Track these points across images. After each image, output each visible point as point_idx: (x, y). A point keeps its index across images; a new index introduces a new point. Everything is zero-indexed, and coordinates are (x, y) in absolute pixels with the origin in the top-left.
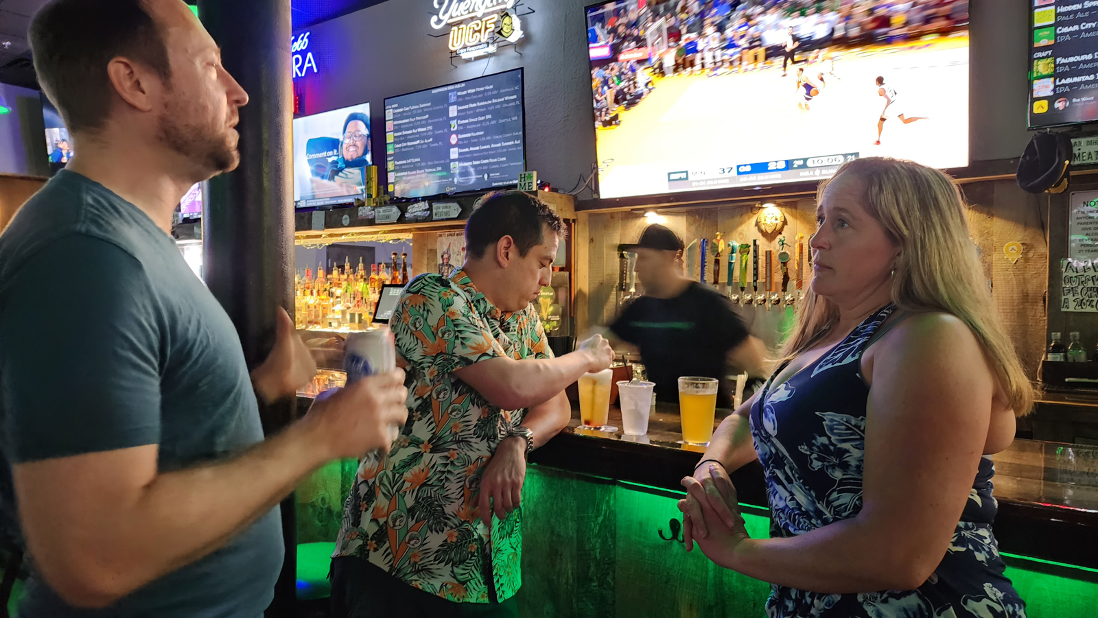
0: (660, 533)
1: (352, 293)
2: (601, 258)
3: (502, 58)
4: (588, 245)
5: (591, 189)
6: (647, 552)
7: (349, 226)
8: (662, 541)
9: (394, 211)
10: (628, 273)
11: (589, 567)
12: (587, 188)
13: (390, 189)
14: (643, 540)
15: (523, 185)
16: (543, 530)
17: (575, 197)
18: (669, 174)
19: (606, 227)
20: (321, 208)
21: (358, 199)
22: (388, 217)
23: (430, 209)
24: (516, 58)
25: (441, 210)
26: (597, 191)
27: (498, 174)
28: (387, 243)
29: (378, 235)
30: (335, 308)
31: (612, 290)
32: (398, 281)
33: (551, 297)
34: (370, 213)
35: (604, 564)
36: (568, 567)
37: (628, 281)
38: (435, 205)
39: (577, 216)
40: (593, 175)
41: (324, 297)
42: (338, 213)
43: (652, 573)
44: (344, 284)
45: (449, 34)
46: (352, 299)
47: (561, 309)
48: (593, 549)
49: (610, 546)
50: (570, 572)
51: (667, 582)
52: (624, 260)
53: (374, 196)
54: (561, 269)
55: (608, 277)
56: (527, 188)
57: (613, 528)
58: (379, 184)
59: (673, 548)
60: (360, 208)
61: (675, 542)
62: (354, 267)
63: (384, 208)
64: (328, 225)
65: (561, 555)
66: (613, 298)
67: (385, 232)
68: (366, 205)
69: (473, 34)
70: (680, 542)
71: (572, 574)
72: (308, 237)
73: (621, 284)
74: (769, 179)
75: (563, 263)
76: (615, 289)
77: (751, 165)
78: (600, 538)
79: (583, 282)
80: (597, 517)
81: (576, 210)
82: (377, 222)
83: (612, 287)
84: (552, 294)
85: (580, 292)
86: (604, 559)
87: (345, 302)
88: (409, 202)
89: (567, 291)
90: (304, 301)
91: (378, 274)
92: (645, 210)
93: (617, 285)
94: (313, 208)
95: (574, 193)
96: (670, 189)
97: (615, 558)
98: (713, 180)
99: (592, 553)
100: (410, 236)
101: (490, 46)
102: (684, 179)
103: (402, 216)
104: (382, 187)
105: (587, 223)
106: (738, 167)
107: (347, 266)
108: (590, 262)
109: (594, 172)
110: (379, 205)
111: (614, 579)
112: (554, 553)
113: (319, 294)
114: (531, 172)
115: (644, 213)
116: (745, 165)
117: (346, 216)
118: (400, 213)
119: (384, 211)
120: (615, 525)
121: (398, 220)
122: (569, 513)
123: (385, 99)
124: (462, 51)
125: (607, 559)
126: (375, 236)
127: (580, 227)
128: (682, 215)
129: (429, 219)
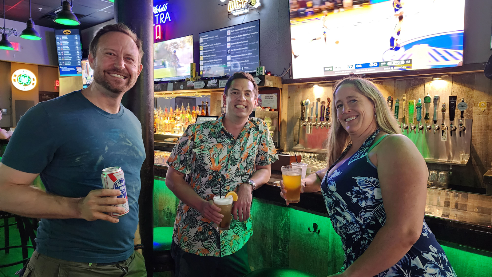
0: (309, 229)
1: (184, 119)
2: (293, 105)
3: (251, 15)
4: (287, 99)
5: (289, 74)
6: (303, 237)
7: (183, 90)
8: (309, 232)
9: (202, 84)
10: (305, 112)
11: (278, 242)
12: (287, 74)
13: (201, 73)
14: (301, 231)
15: (258, 73)
16: (259, 226)
17: (282, 78)
18: (324, 68)
19: (296, 91)
20: (171, 82)
21: (187, 78)
22: (200, 86)
23: (218, 83)
24: (257, 15)
25: (222, 83)
26: (292, 75)
27: (248, 67)
28: (199, 97)
29: (196, 94)
30: (177, 125)
31: (298, 120)
32: (204, 113)
33: (270, 122)
34: (192, 84)
35: (285, 241)
36: (269, 242)
37: (305, 116)
38: (220, 81)
39: (283, 86)
40: (290, 68)
41: (172, 120)
42: (179, 84)
43: (305, 246)
44: (181, 115)
45: (228, 4)
46: (184, 121)
47: (274, 128)
48: (280, 235)
49: (287, 233)
50: (270, 244)
51: (311, 250)
52: (303, 106)
53: (194, 77)
54: (275, 110)
55: (296, 114)
56: (260, 74)
57: (289, 226)
58: (196, 71)
59: (314, 236)
60: (188, 82)
61: (315, 233)
62: (185, 107)
63: (198, 82)
64: (174, 89)
65: (267, 236)
66: (298, 123)
67: (199, 92)
68: (190, 80)
69: (238, 4)
70: (317, 233)
71: (271, 245)
72: (166, 94)
73: (302, 117)
74: (370, 71)
75: (276, 107)
76: (299, 119)
77: (361, 64)
78: (283, 230)
79: (285, 116)
80: (282, 221)
81: (282, 84)
82: (195, 88)
83: (298, 118)
84: (270, 121)
85: (283, 120)
86: (285, 239)
87: (181, 123)
88: (209, 79)
89: (277, 120)
90: (164, 122)
91: (196, 111)
92: (314, 84)
93: (300, 117)
94: (168, 81)
95: (281, 76)
96: (324, 75)
97: (289, 239)
98: (344, 71)
99: (280, 236)
100: (209, 94)
101: (246, 9)
102: (331, 70)
103: (206, 85)
104: (197, 73)
105: (287, 89)
106: (356, 65)
107: (183, 107)
108: (288, 107)
109: (291, 66)
110: (196, 80)
111: (288, 248)
112: (263, 236)
113: (170, 119)
114: (262, 67)
115: (313, 86)
116: (359, 64)
117: (182, 85)
118: (205, 84)
119: (198, 83)
120: (290, 225)
121: (204, 87)
122: (270, 219)
123: (199, 34)
124: (233, 12)
125: (286, 239)
126: (194, 94)
127: (284, 91)
128: (330, 87)
129: (217, 87)
